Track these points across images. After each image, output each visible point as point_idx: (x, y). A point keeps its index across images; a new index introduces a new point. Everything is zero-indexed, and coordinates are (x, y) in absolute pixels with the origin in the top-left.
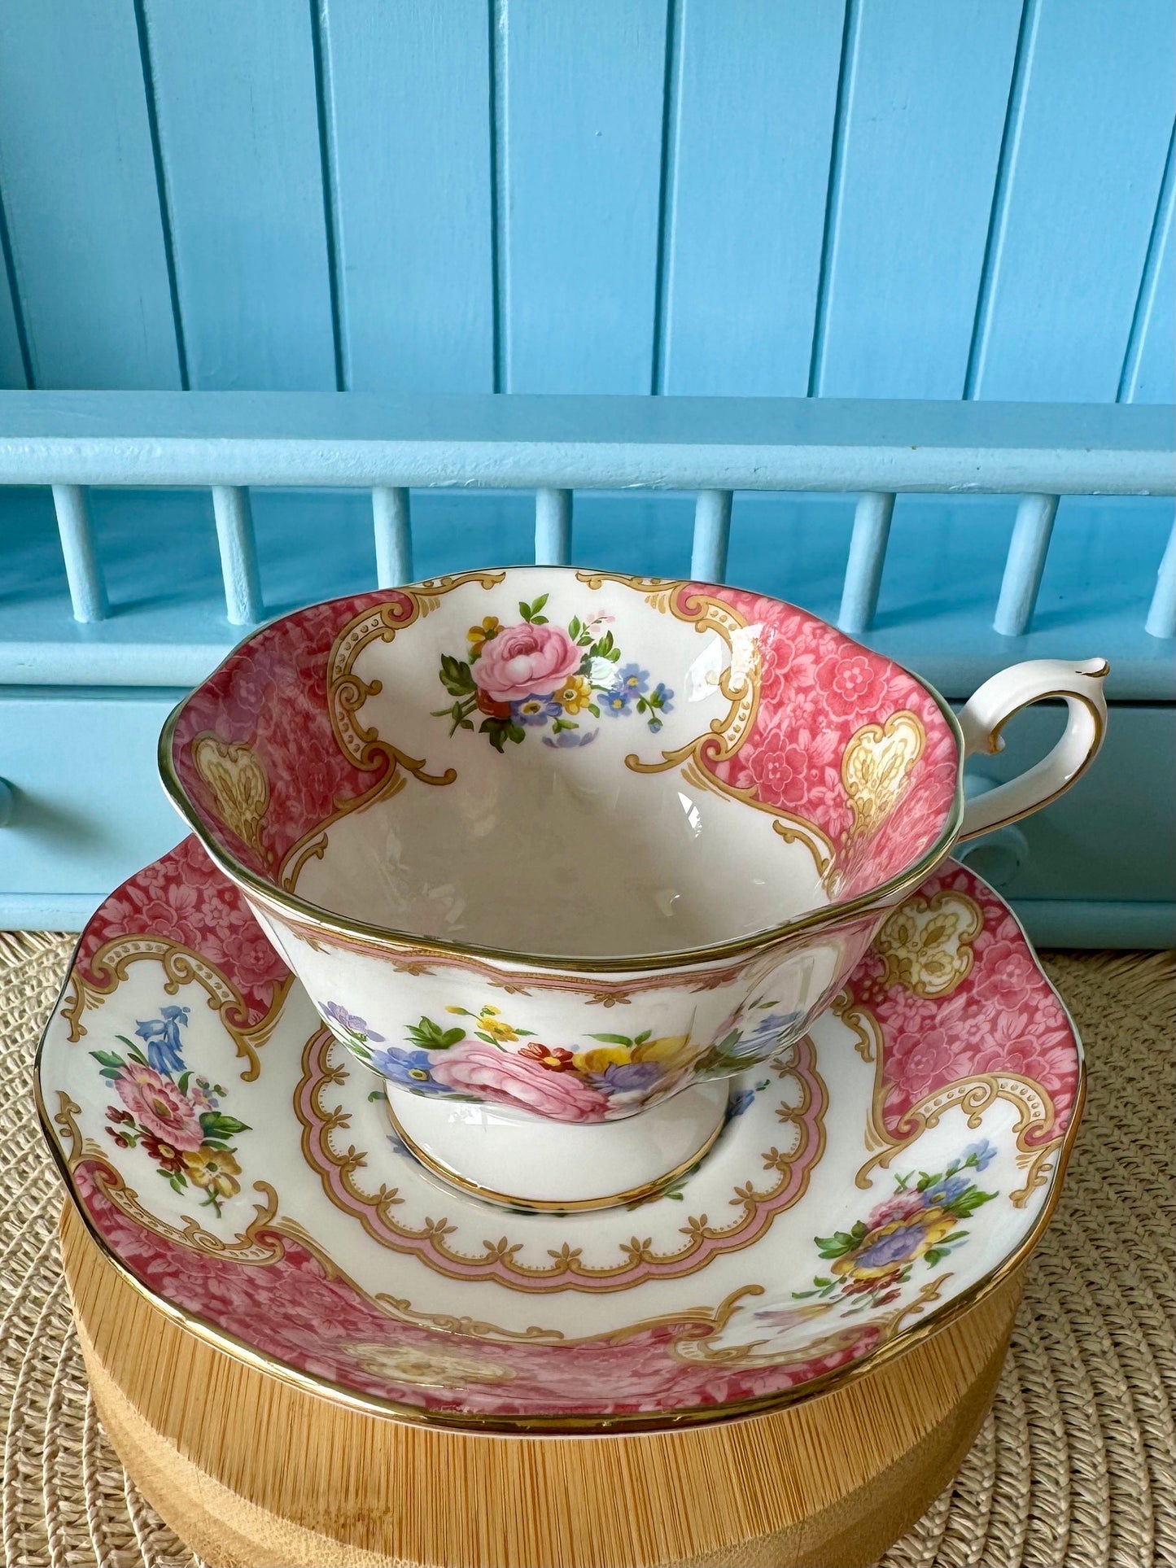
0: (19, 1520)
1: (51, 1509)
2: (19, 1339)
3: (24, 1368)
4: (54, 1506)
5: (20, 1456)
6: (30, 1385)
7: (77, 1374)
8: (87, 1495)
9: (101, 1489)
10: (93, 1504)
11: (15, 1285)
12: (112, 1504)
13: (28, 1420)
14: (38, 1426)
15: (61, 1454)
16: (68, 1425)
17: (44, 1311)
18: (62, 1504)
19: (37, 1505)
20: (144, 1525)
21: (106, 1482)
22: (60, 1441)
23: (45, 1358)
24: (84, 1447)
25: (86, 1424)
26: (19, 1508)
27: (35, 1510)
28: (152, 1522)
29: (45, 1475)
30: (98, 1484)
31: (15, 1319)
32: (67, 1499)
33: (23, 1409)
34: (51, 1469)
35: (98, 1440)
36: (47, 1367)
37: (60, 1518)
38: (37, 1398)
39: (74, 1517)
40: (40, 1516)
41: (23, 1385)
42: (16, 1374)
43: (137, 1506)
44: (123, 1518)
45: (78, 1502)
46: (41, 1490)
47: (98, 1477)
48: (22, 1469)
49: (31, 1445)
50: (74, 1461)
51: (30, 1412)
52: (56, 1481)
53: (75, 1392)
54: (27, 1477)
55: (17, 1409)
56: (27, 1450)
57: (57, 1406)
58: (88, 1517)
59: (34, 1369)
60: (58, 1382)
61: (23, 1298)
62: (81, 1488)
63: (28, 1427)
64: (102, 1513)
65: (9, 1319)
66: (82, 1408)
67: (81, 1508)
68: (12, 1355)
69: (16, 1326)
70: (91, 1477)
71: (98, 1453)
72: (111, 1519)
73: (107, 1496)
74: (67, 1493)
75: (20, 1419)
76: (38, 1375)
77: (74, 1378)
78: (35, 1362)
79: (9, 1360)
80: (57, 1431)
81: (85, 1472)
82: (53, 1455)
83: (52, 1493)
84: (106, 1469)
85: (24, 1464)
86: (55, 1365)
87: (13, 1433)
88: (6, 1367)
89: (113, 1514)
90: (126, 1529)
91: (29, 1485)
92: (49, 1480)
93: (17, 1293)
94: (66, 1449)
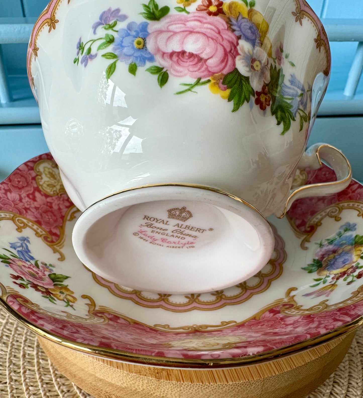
0: (15, 395)
1: (26, 390)
2: (7, 336)
3: (10, 345)
4: (27, 389)
5: (12, 374)
6: (13, 350)
7: (30, 345)
8: (40, 384)
9: (44, 381)
10: (42, 386)
11: (3, 319)
12: (49, 386)
13: (14, 362)
14: (18, 363)
15: (28, 371)
16: (29, 362)
17: (15, 326)
18: (30, 388)
19: (21, 389)
20: (62, 391)
21: (46, 379)
22: (27, 367)
23: (17, 341)
24: (36, 368)
25: (35, 361)
26: (14, 391)
27: (21, 391)
28: (65, 390)
29: (22, 379)
30: (43, 380)
31: (5, 330)
32: (32, 386)
33: (11, 358)
34: (25, 376)
35: (41, 365)
36: (18, 344)
37: (30, 393)
38: (16, 354)
39: (35, 392)
40: (23, 393)
41: (11, 350)
42: (7, 347)
43: (59, 385)
44: (54, 390)
45: (36, 387)
46: (22, 384)
47: (43, 377)
48: (14, 378)
49: (16, 370)
50: (33, 373)
51: (14, 359)
52: (27, 380)
53: (30, 351)
54: (16, 381)
55: (9, 358)
56: (15, 372)
57: (24, 356)
58: (41, 391)
59: (14, 345)
60: (23, 348)
61: (7, 323)
62: (37, 382)
63: (14, 364)
64: (46, 389)
65: (3, 330)
66: (33, 356)
67: (38, 388)
68: (5, 341)
69: (5, 332)
70: (40, 378)
71: (41, 370)
72: (50, 391)
73: (47, 383)
74: (32, 384)
75: (11, 362)
76: (16, 347)
77: (29, 346)
78: (14, 343)
79: (4, 343)
80: (25, 364)
81: (37, 376)
82: (25, 372)
83: (26, 385)
84: (45, 374)
85: (15, 376)
86: (21, 343)
87: (9, 366)
88: (3, 345)
89: (50, 389)
90: (56, 393)
91: (17, 383)
92: (25, 381)
93: (4, 322)
94: (29, 370)
